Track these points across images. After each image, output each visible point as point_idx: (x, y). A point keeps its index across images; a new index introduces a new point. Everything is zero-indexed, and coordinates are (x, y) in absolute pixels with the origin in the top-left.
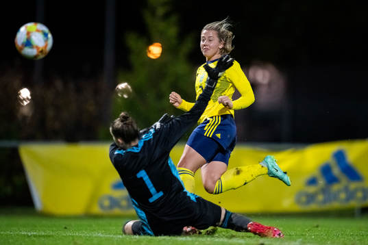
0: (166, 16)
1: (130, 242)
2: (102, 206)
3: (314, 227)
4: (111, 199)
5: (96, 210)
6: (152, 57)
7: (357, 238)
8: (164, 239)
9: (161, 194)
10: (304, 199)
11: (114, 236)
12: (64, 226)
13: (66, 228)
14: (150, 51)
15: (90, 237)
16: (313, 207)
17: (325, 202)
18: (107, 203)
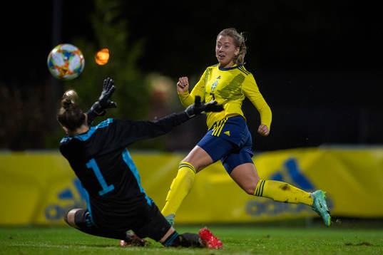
0: (114, 22)
1: (77, 253)
2: (48, 216)
3: (265, 237)
4: (58, 208)
5: (42, 219)
6: (100, 63)
7: (309, 249)
8: (112, 250)
9: (112, 188)
10: (254, 208)
11: (61, 247)
12: (9, 236)
13: (11, 238)
14: (98, 58)
15: (36, 247)
16: (264, 217)
17: (275, 212)
18: (53, 213)
